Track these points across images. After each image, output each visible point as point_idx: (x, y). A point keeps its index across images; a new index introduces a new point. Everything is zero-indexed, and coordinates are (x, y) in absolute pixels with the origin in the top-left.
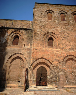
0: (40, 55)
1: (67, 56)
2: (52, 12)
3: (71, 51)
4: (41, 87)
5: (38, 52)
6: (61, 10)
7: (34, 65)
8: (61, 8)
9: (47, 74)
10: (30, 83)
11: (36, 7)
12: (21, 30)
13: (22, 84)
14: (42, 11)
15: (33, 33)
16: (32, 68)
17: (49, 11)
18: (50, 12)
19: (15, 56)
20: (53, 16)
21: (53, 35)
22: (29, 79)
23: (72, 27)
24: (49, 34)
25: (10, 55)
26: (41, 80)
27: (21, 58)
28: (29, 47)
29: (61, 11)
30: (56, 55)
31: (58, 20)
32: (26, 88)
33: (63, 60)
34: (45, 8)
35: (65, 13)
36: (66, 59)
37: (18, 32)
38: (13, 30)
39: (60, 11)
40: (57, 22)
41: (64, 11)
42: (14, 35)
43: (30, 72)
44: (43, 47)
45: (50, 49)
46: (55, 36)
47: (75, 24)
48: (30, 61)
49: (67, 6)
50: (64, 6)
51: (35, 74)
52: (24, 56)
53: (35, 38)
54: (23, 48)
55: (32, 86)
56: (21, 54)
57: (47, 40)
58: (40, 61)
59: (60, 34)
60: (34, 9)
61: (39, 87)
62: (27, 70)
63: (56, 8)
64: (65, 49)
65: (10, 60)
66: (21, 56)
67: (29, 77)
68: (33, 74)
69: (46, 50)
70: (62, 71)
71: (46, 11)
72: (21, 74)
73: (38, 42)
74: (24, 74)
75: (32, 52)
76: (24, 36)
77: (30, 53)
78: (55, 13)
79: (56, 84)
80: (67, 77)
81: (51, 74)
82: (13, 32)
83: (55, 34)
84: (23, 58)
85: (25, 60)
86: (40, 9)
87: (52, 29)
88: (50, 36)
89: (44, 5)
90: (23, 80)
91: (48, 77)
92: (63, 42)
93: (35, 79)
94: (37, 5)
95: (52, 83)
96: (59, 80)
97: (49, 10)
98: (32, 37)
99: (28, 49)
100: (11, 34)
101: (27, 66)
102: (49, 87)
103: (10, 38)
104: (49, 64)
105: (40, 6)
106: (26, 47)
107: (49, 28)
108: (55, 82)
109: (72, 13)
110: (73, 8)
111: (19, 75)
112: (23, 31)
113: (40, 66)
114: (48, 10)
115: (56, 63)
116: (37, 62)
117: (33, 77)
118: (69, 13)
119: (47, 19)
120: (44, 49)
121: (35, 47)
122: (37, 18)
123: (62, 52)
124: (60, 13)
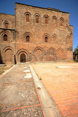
0: (21, 47)
1: (37, 47)
2: (29, 14)
3: (39, 45)
4: (23, 63)
5: (20, 46)
7: (18, 53)
8: (37, 10)
9: (25, 57)
10: (17, 62)
11: (17, 7)
12: (8, 31)
13: (13, 62)
14: (22, 13)
15: (17, 33)
16: (18, 54)
18: (28, 14)
19: (7, 48)
20: (30, 18)
21: (29, 34)
22: (16, 60)
23: (42, 28)
24: (27, 33)
25: (4, 48)
26: (23, 60)
27: (11, 50)
28: (14, 43)
29: (37, 13)
30: (31, 47)
32: (15, 63)
34: (24, 10)
35: (39, 16)
36: (36, 49)
37: (6, 32)
38: (2, 30)
39: (35, 14)
40: (33, 24)
41: (38, 14)
42: (4, 34)
43: (16, 56)
44: (23, 42)
45: (27, 44)
46: (31, 35)
47: (44, 26)
48: (16, 51)
49: (41, 9)
50: (39, 9)
51: (20, 58)
52: (12, 48)
53: (18, 37)
54: (11, 43)
55: (18, 63)
56: (10, 47)
57: (26, 37)
58: (22, 50)
60: (15, 9)
61: (22, 63)
62: (15, 55)
63: (32, 10)
64: (36, 44)
65: (4, 51)
66: (10, 48)
67: (16, 59)
68: (18, 57)
70: (33, 55)
71: (25, 13)
72: (12, 58)
73: (20, 39)
74: (14, 58)
76: (10, 35)
77: (16, 46)
78: (32, 15)
79: (30, 62)
80: (36, 58)
81: (28, 57)
82: (2, 32)
85: (13, 51)
86: (20, 10)
87: (29, 29)
88: (27, 35)
89: (23, 6)
90: (14, 60)
91: (26, 59)
92: (35, 39)
93: (20, 60)
94: (17, 5)
95: (28, 61)
96: (32, 59)
97: (28, 12)
98: (16, 36)
101: (15, 53)
102: (27, 63)
103: (1, 36)
104: (27, 52)
105: (20, 7)
106: (13, 43)
107: (27, 29)
108: (30, 60)
109: (44, 16)
110: (45, 11)
111: (11, 58)
112: (10, 31)
113: (22, 53)
114: (26, 12)
115: (30, 51)
116: (20, 51)
117: (18, 59)
118: (42, 16)
119: (26, 21)
120: (24, 44)
121: (18, 43)
122: (18, 20)
123: (34, 45)
124: (35, 15)
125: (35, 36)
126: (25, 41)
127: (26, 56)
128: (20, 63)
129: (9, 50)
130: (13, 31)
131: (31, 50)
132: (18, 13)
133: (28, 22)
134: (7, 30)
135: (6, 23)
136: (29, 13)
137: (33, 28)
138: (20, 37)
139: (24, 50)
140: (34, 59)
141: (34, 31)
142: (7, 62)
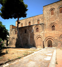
0: (48, 35)
4: (50, 48)
6: (60, 5)
7: (46, 40)
8: (60, 3)
11: (44, 9)
13: (42, 47)
14: (47, 11)
15: (44, 25)
17: (52, 9)
19: (38, 37)
20: (54, 12)
21: (54, 24)
22: (45, 45)
24: (52, 24)
27: (41, 37)
28: (43, 32)
30: (56, 34)
31: (58, 14)
33: (60, 36)
34: (49, 8)
37: (38, 26)
40: (57, 15)
43: (45, 42)
45: (53, 32)
46: (55, 24)
48: (44, 38)
51: (47, 43)
53: (45, 28)
54: (41, 33)
57: (51, 27)
59: (58, 22)
63: (56, 5)
67: (45, 44)
69: (51, 33)
70: (59, 41)
71: (50, 10)
72: (42, 43)
75: (45, 34)
76: (40, 27)
79: (56, 47)
81: (54, 43)
83: (56, 23)
84: (42, 37)
87: (54, 20)
88: (53, 25)
89: (48, 6)
91: (53, 44)
92: (60, 27)
93: (47, 45)
94: (44, 7)
95: (54, 46)
96: (58, 45)
98: (44, 27)
99: (43, 33)
100: (35, 28)
102: (53, 48)
103: (35, 29)
104: (53, 39)
105: (46, 8)
112: (40, 25)
113: (49, 40)
116: (47, 38)
119: (51, 15)
120: (50, 32)
121: (46, 32)
122: (45, 16)
123: (59, 32)
124: (59, 8)
125: (60, 25)
126: (51, 30)
127: (53, 42)
128: (47, 47)
129: (40, 38)
130: (42, 25)
131: (56, 37)
132: (45, 12)
133: (53, 15)
134: (38, 25)
135: (38, 21)
136: (53, 8)
137: (57, 18)
138: (47, 28)
139: (50, 37)
140: (60, 45)
141: (59, 21)
142: (38, 46)
